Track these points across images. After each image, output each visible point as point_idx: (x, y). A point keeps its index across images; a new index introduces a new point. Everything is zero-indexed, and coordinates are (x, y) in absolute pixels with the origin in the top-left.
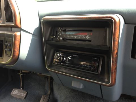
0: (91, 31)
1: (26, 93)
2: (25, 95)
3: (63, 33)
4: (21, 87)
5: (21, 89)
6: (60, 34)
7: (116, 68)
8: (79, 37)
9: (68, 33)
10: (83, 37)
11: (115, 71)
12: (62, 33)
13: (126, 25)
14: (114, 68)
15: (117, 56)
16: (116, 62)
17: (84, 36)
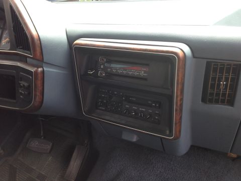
0: (147, 65)
1: (51, 144)
2: (49, 147)
3: (106, 64)
4: (42, 134)
5: (42, 138)
6: (102, 67)
7: (181, 118)
8: (130, 73)
9: (113, 65)
10: (136, 74)
11: (179, 122)
12: (104, 65)
13: (194, 59)
14: (178, 118)
15: (183, 102)
16: (181, 110)
17: (137, 72)
